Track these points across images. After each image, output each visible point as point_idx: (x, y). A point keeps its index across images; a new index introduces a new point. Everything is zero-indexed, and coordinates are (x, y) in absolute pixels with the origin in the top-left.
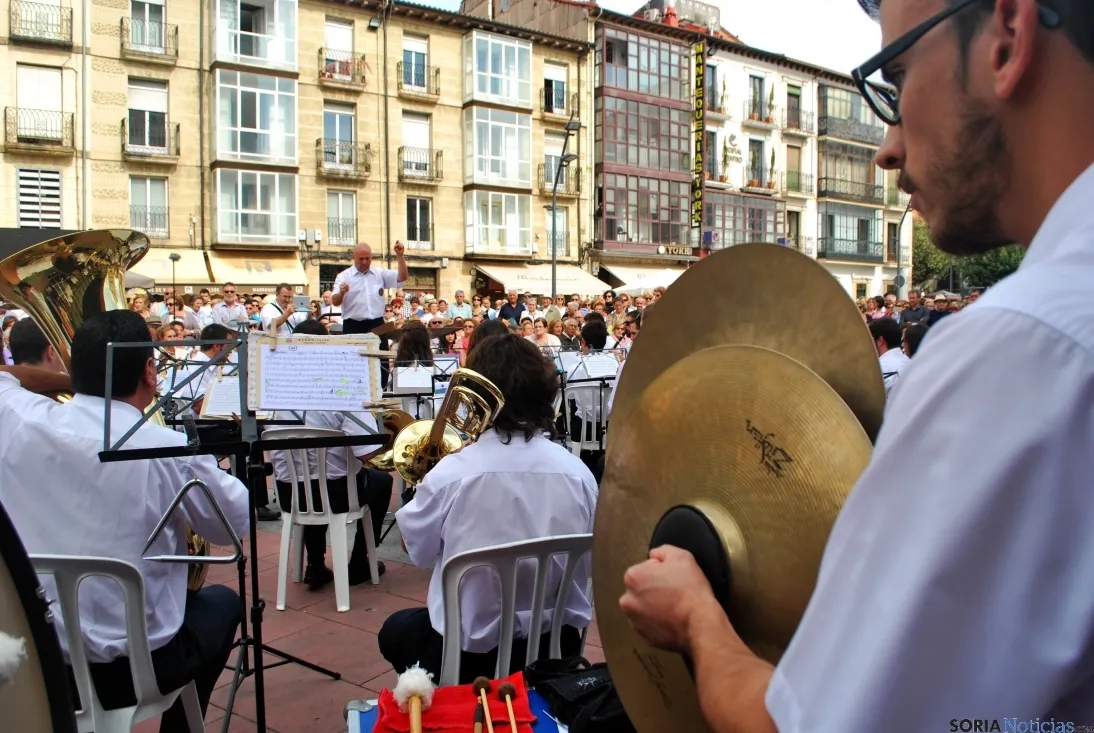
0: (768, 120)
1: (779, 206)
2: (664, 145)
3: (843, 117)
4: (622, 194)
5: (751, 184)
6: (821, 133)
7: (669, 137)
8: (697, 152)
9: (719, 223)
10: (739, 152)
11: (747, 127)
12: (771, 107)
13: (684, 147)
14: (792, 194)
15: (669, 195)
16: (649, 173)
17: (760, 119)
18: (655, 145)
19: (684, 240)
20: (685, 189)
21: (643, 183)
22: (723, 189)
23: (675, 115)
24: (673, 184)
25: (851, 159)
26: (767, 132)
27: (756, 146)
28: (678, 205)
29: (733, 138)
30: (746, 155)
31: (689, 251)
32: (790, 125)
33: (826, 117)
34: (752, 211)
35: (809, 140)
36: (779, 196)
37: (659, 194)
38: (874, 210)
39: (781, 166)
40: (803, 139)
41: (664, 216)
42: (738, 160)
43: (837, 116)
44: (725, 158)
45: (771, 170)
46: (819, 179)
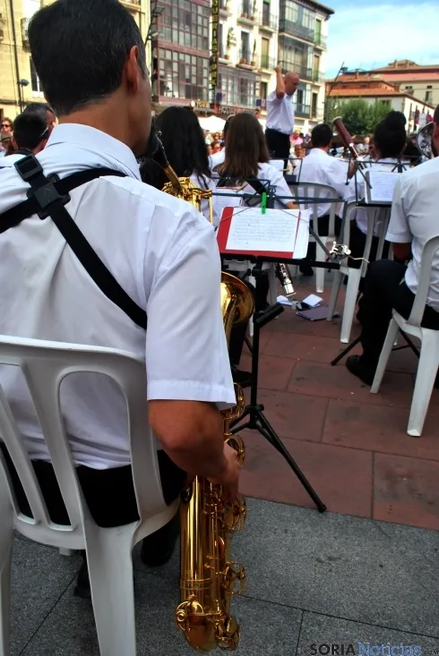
0: (252, 19)
1: (257, 78)
2: (193, 32)
3: (294, 21)
4: (169, 63)
5: (242, 62)
6: (281, 30)
7: (197, 25)
8: (213, 38)
9: (224, 88)
10: (235, 40)
11: (240, 23)
12: (254, 9)
13: (205, 34)
14: (264, 71)
15: (196, 66)
16: (185, 51)
17: (248, 18)
18: (188, 30)
19: (205, 98)
20: (206, 63)
21: (182, 56)
22: (226, 64)
23: (200, 10)
24: (200, 59)
25: (296, 50)
26: (251, 27)
27: (245, 36)
28: (202, 74)
29: (232, 29)
30: (239, 42)
31: (208, 106)
32: (264, 24)
33: (284, 20)
34: (242, 80)
35: (274, 35)
36: (256, 71)
37: (191, 65)
38: (306, 84)
39: (259, 51)
40: (270, 34)
41: (194, 81)
42: (235, 45)
43: (290, 19)
44: (228, 43)
45: (253, 54)
46: (279, 62)
